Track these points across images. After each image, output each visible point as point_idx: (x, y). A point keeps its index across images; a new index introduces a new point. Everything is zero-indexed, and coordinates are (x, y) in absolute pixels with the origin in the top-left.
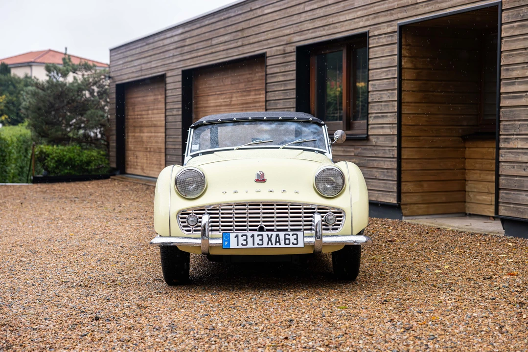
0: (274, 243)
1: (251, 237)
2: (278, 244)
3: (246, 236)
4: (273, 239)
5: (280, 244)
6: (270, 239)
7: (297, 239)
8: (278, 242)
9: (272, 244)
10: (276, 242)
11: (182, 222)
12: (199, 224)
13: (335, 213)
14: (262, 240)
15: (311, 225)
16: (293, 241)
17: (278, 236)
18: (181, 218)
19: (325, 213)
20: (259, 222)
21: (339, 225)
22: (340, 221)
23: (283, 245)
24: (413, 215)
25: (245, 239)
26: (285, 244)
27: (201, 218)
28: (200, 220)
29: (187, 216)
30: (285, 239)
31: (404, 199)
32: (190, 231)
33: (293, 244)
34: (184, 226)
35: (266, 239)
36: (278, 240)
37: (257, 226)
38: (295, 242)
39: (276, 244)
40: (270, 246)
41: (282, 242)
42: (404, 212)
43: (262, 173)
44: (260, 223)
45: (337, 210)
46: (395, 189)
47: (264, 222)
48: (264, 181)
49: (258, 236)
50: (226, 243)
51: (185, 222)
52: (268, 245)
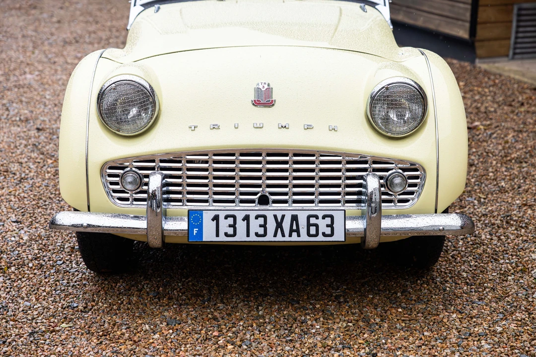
0: (287, 232)
1: (243, 220)
2: (294, 234)
3: (234, 217)
4: (286, 225)
5: (299, 235)
6: (279, 225)
7: (331, 226)
8: (295, 231)
9: (283, 235)
10: (291, 231)
11: (112, 183)
12: (145, 188)
13: (404, 170)
14: (264, 226)
15: (359, 193)
16: (323, 228)
17: (295, 218)
18: (110, 176)
19: (387, 170)
20: (259, 186)
21: (412, 193)
22: (415, 185)
23: (304, 237)
24: (493, 55)
25: (232, 223)
26: (309, 235)
27: (147, 176)
28: (146, 180)
29: (122, 171)
30: (309, 225)
31: (481, 33)
32: (127, 199)
33: (324, 234)
34: (115, 191)
35: (271, 225)
36: (295, 227)
37: (255, 194)
38: (328, 231)
39: (290, 235)
40: (279, 238)
41: (303, 231)
42: (479, 52)
43: (266, 87)
44: (261, 189)
45: (408, 166)
46: (468, 16)
47: (269, 186)
48: (270, 104)
49: (257, 217)
50: (195, 231)
51: (117, 184)
52: (275, 235)
